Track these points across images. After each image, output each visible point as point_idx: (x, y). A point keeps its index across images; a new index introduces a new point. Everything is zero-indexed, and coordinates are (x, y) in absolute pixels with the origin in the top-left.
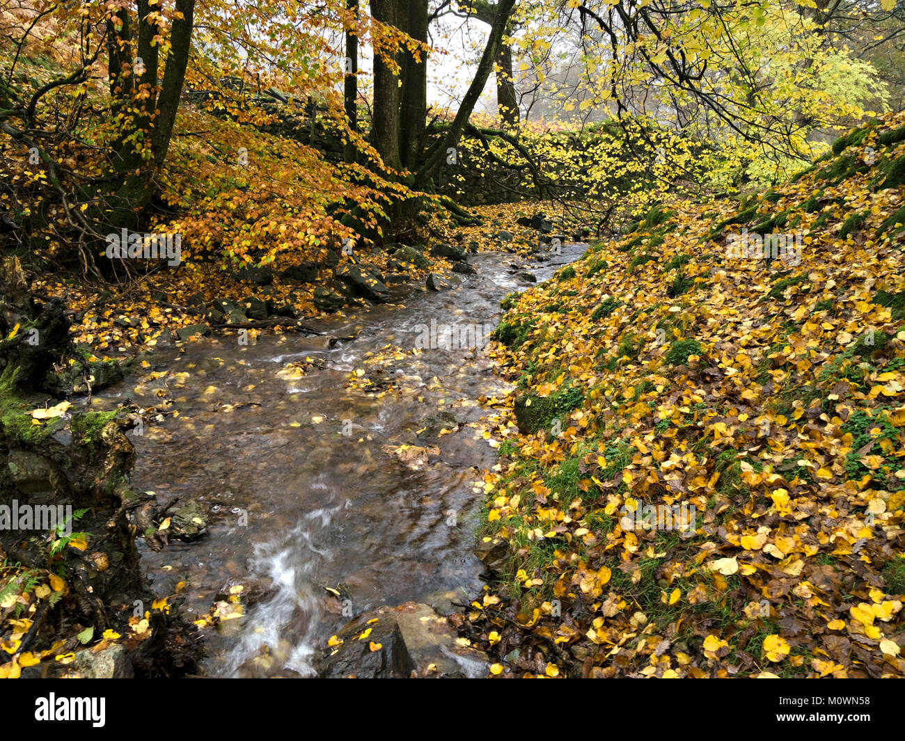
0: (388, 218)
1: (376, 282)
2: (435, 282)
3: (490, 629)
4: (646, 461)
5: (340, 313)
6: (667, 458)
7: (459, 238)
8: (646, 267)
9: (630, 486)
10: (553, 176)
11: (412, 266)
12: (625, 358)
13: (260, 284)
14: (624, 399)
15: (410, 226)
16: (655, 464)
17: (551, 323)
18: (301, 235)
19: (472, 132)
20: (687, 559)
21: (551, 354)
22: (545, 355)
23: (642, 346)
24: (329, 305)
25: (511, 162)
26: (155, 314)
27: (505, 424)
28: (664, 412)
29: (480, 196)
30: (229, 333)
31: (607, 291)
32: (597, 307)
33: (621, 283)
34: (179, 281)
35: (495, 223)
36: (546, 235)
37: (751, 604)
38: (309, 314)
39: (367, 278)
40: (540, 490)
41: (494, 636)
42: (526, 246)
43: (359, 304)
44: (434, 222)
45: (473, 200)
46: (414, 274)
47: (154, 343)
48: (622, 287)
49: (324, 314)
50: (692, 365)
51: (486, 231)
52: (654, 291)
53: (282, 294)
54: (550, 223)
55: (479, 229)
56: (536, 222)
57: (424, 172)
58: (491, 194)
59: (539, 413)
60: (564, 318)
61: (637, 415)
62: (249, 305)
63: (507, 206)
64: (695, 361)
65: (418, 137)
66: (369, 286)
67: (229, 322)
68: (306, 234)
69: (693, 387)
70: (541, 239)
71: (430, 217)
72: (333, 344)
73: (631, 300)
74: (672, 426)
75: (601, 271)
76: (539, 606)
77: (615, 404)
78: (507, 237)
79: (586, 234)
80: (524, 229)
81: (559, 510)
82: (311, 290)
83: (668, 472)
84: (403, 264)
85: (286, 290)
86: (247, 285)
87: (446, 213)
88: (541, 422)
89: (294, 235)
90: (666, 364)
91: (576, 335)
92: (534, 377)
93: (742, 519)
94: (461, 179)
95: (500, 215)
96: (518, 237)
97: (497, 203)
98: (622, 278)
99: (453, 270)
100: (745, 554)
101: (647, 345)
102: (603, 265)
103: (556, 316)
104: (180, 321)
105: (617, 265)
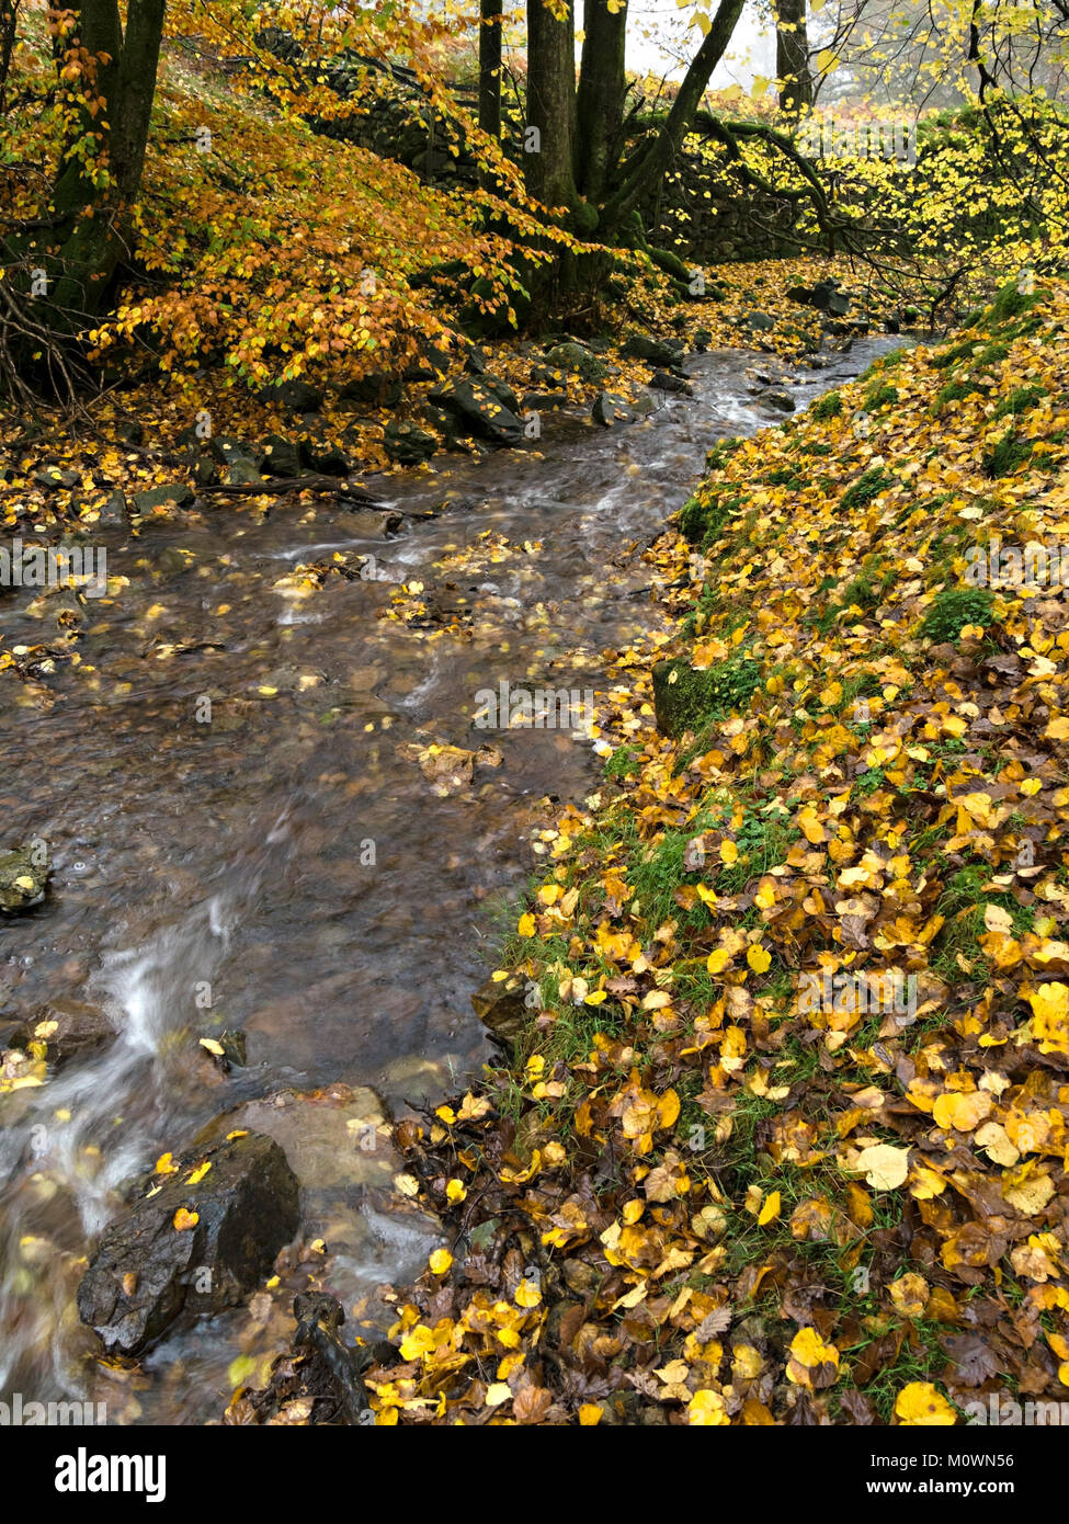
0: (527, 294)
1: (498, 409)
2: (606, 410)
3: (453, 1173)
4: (815, 861)
5: (425, 466)
6: (855, 861)
7: (679, 323)
8: (964, 405)
9: (767, 916)
10: (856, 212)
11: (575, 379)
12: (854, 610)
13: (298, 410)
14: (820, 705)
15: (589, 303)
16: (832, 869)
17: (767, 510)
18: (345, 330)
19: (709, 127)
20: (822, 1117)
21: (742, 578)
22: (734, 576)
23: (889, 588)
24: (408, 451)
25: (782, 185)
26: (111, 465)
27: (636, 708)
28: (882, 751)
29: (728, 246)
30: (223, 501)
31: (883, 451)
32: (855, 483)
33: (912, 435)
34: (168, 402)
35: (748, 296)
36: (835, 321)
37: (908, 1276)
38: (374, 467)
39: (484, 402)
40: (615, 888)
41: (456, 1189)
42: (796, 341)
43: (465, 450)
44: (638, 295)
45: (716, 252)
46: (576, 392)
47: (93, 517)
48: (912, 443)
49: (397, 467)
50: (965, 647)
51: (729, 311)
52: (962, 459)
53: (334, 431)
54: (846, 297)
55: (717, 307)
56: (821, 296)
57: (616, 205)
58: (747, 244)
59: (687, 699)
60: (793, 500)
61: (828, 750)
62: (269, 450)
63: (775, 264)
64: (973, 639)
65: (608, 139)
66: (486, 417)
67: (227, 481)
68: (356, 326)
69: (958, 696)
70: (826, 328)
71: (631, 285)
72: (393, 526)
73: (915, 475)
74: (888, 786)
75: (884, 408)
76: (541, 1146)
77: (801, 714)
78: (763, 323)
79: (910, 318)
80: (798, 309)
81: (635, 937)
82: (385, 423)
83: (848, 894)
84: (557, 375)
85: (340, 422)
86: (277, 411)
87: (660, 277)
88: (689, 716)
89: (335, 329)
90: (919, 638)
91: (798, 540)
92: (708, 618)
93: (954, 1044)
94: (683, 217)
95: (759, 282)
96: (785, 323)
97: (758, 258)
98: (917, 424)
99: (652, 385)
100: (935, 1136)
101: (900, 586)
102: (890, 397)
103: (780, 494)
104: (149, 477)
105: (914, 398)
